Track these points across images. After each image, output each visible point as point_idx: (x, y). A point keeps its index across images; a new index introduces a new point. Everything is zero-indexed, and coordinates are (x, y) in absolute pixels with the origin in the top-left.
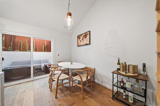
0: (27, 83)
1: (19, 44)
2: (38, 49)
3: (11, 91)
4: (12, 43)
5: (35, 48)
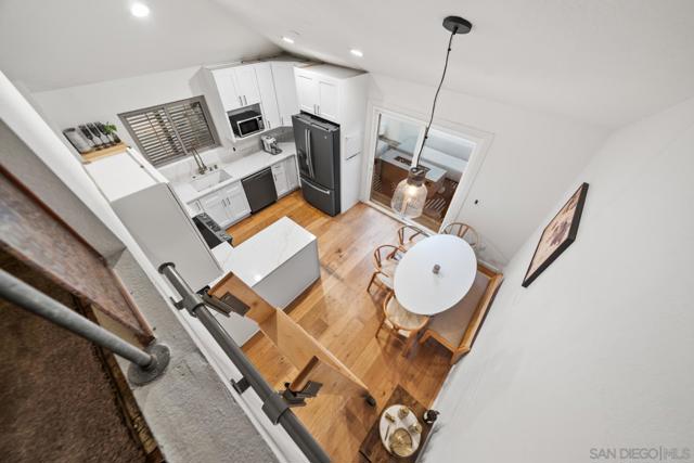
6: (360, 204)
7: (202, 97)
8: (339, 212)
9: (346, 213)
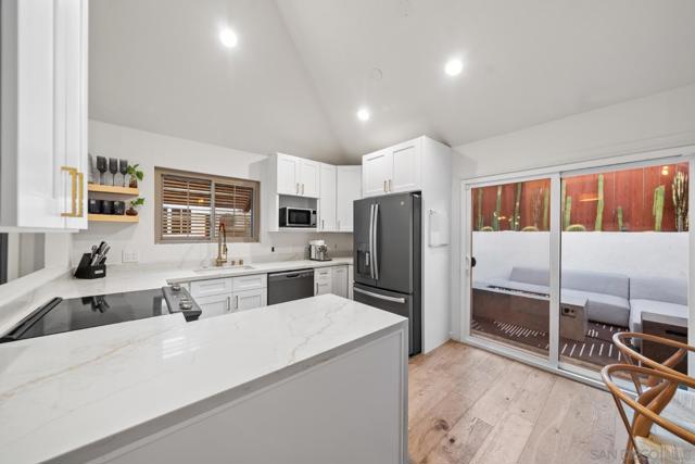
0: (530, 370)
1: (539, 202)
2: (620, 216)
3: (478, 368)
4: (518, 204)
5: (604, 214)
6: (452, 342)
7: (258, 183)
8: (420, 351)
9: (431, 354)
